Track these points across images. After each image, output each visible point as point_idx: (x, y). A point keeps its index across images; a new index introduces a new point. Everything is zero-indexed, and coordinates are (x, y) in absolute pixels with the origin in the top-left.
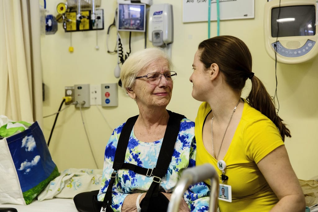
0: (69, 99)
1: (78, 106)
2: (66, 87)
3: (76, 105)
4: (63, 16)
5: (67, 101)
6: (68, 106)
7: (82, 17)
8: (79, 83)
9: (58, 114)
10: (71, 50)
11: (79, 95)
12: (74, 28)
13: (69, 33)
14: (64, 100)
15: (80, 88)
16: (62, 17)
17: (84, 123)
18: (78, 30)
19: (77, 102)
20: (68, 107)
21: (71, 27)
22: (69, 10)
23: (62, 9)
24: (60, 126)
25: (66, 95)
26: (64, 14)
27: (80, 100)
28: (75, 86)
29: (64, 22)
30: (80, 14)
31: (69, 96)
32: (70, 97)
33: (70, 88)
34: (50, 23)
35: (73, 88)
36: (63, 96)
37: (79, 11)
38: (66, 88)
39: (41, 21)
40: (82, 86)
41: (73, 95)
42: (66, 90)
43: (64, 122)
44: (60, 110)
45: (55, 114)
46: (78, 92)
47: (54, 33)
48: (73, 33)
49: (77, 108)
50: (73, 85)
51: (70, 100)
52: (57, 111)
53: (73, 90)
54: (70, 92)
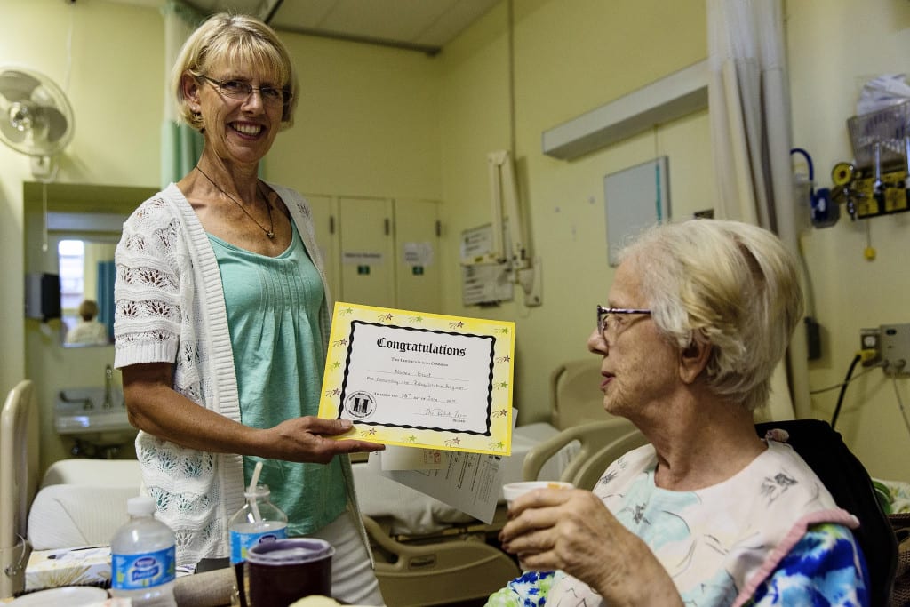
0: (870, 355)
1: (889, 369)
2: (863, 330)
3: (885, 367)
4: (846, 191)
5: (864, 358)
6: (868, 368)
7: (884, 187)
8: (890, 322)
9: (844, 387)
10: (870, 254)
11: (890, 347)
12: (874, 208)
13: (864, 221)
14: (858, 358)
15: (892, 332)
16: (842, 192)
17: (902, 408)
18: (882, 211)
19: (887, 361)
20: (870, 370)
21: (867, 207)
22: (859, 175)
23: (843, 174)
24: (854, 409)
25: (864, 347)
26: (848, 185)
27: (893, 357)
28: (882, 327)
29: (849, 201)
30: (881, 181)
31: (870, 348)
32: (873, 351)
33: (870, 333)
34: (822, 205)
35: (879, 332)
36: (857, 348)
37: (878, 175)
38: (864, 333)
39: (803, 205)
40: (896, 329)
41: (877, 346)
42: (863, 337)
43: (862, 401)
44: (848, 377)
45: (838, 386)
46: (887, 340)
47: (833, 225)
48: (874, 221)
49: (888, 374)
50: (875, 326)
51: (873, 357)
52: (842, 380)
53: (877, 337)
54: (870, 341)
